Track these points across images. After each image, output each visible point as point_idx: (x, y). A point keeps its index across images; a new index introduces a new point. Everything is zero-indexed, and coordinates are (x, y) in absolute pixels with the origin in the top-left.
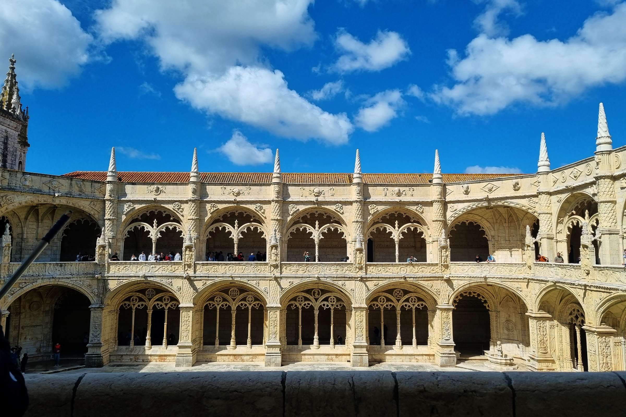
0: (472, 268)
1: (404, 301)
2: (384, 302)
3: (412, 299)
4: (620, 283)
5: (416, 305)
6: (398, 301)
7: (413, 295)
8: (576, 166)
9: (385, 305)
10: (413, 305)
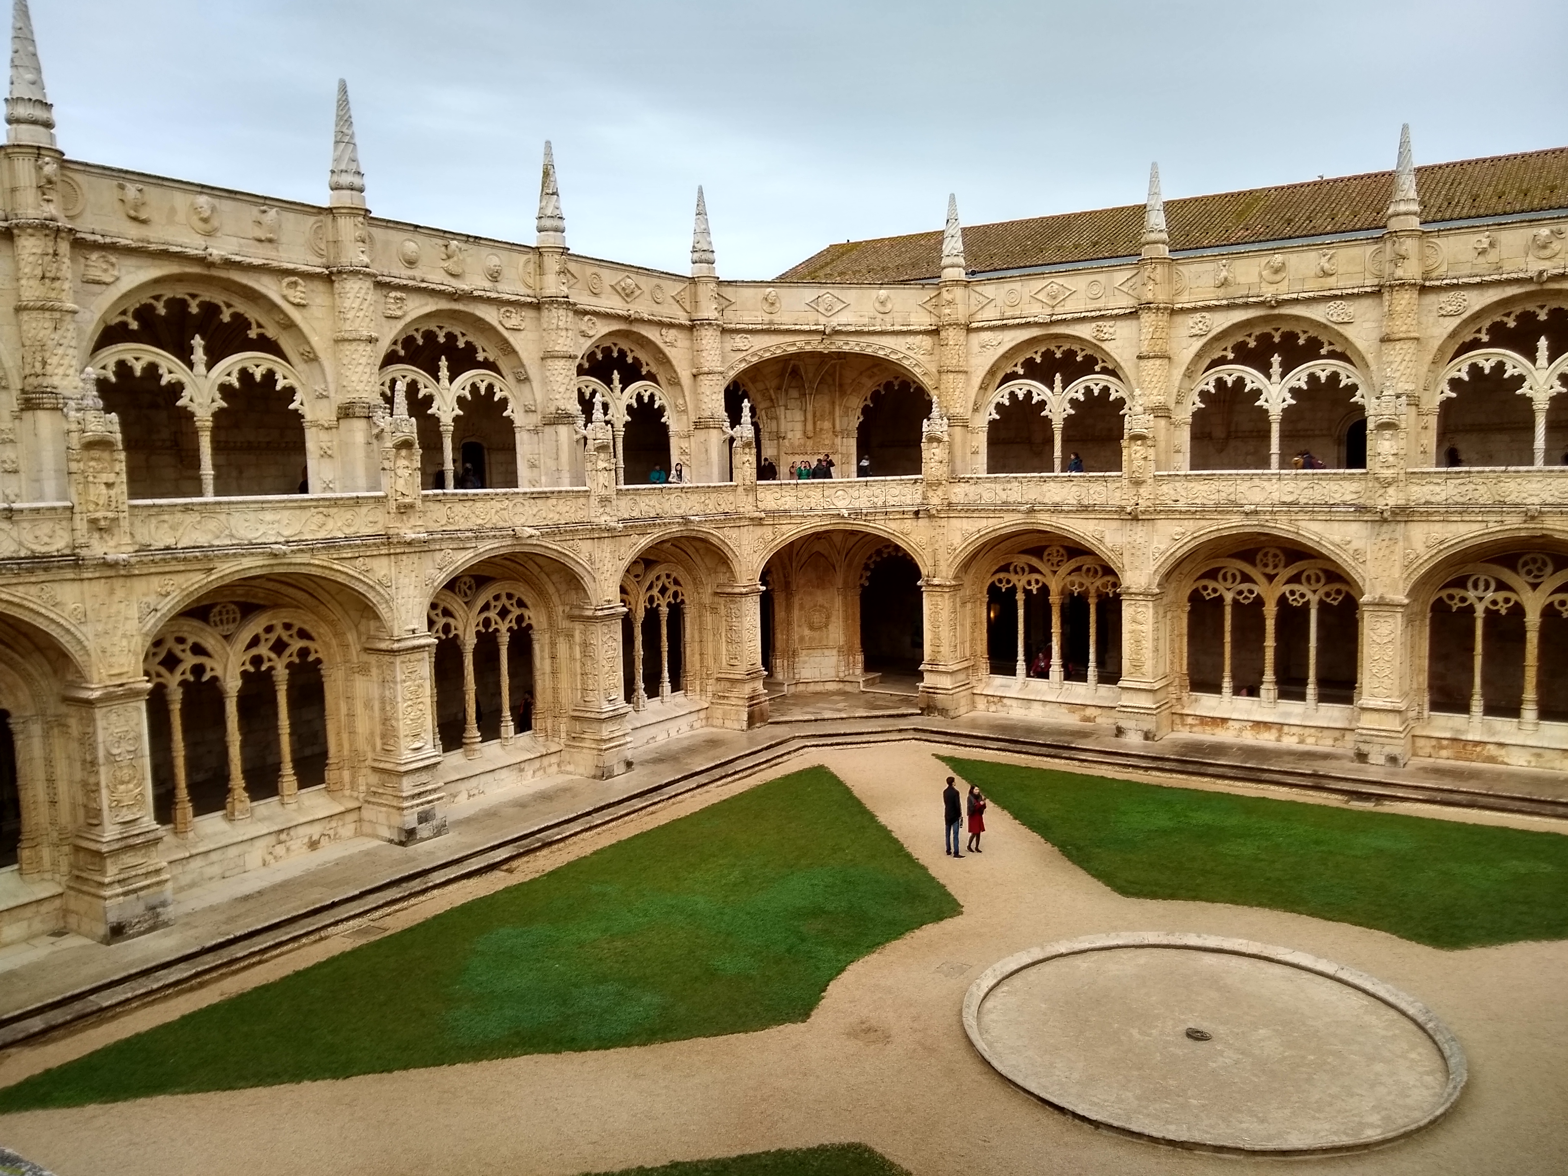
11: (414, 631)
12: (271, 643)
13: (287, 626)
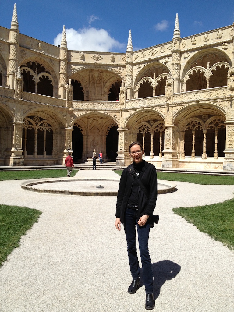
0: (87, 105)
1: (40, 125)
2: (27, 124)
3: (44, 124)
4: (191, 100)
5: (47, 129)
6: (37, 124)
7: (45, 122)
8: (154, 48)
9: (28, 127)
10: (45, 128)
11: (232, 119)
12: (215, 124)
13: (219, 120)
